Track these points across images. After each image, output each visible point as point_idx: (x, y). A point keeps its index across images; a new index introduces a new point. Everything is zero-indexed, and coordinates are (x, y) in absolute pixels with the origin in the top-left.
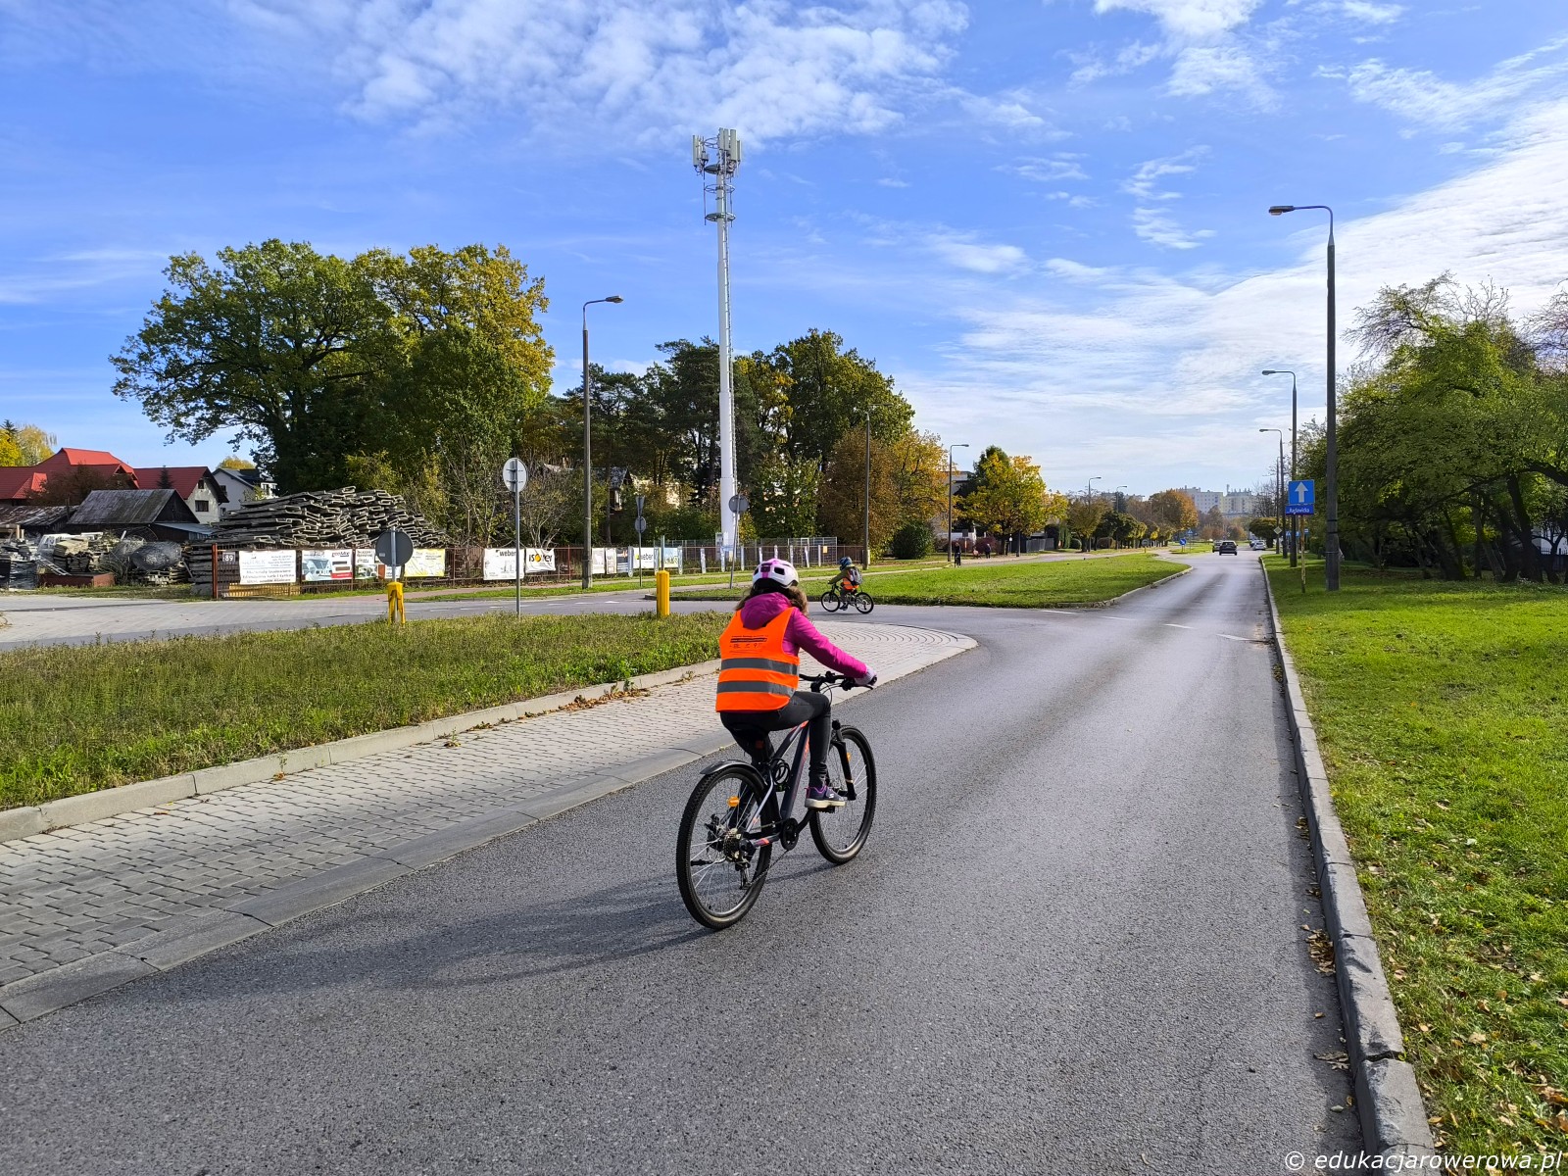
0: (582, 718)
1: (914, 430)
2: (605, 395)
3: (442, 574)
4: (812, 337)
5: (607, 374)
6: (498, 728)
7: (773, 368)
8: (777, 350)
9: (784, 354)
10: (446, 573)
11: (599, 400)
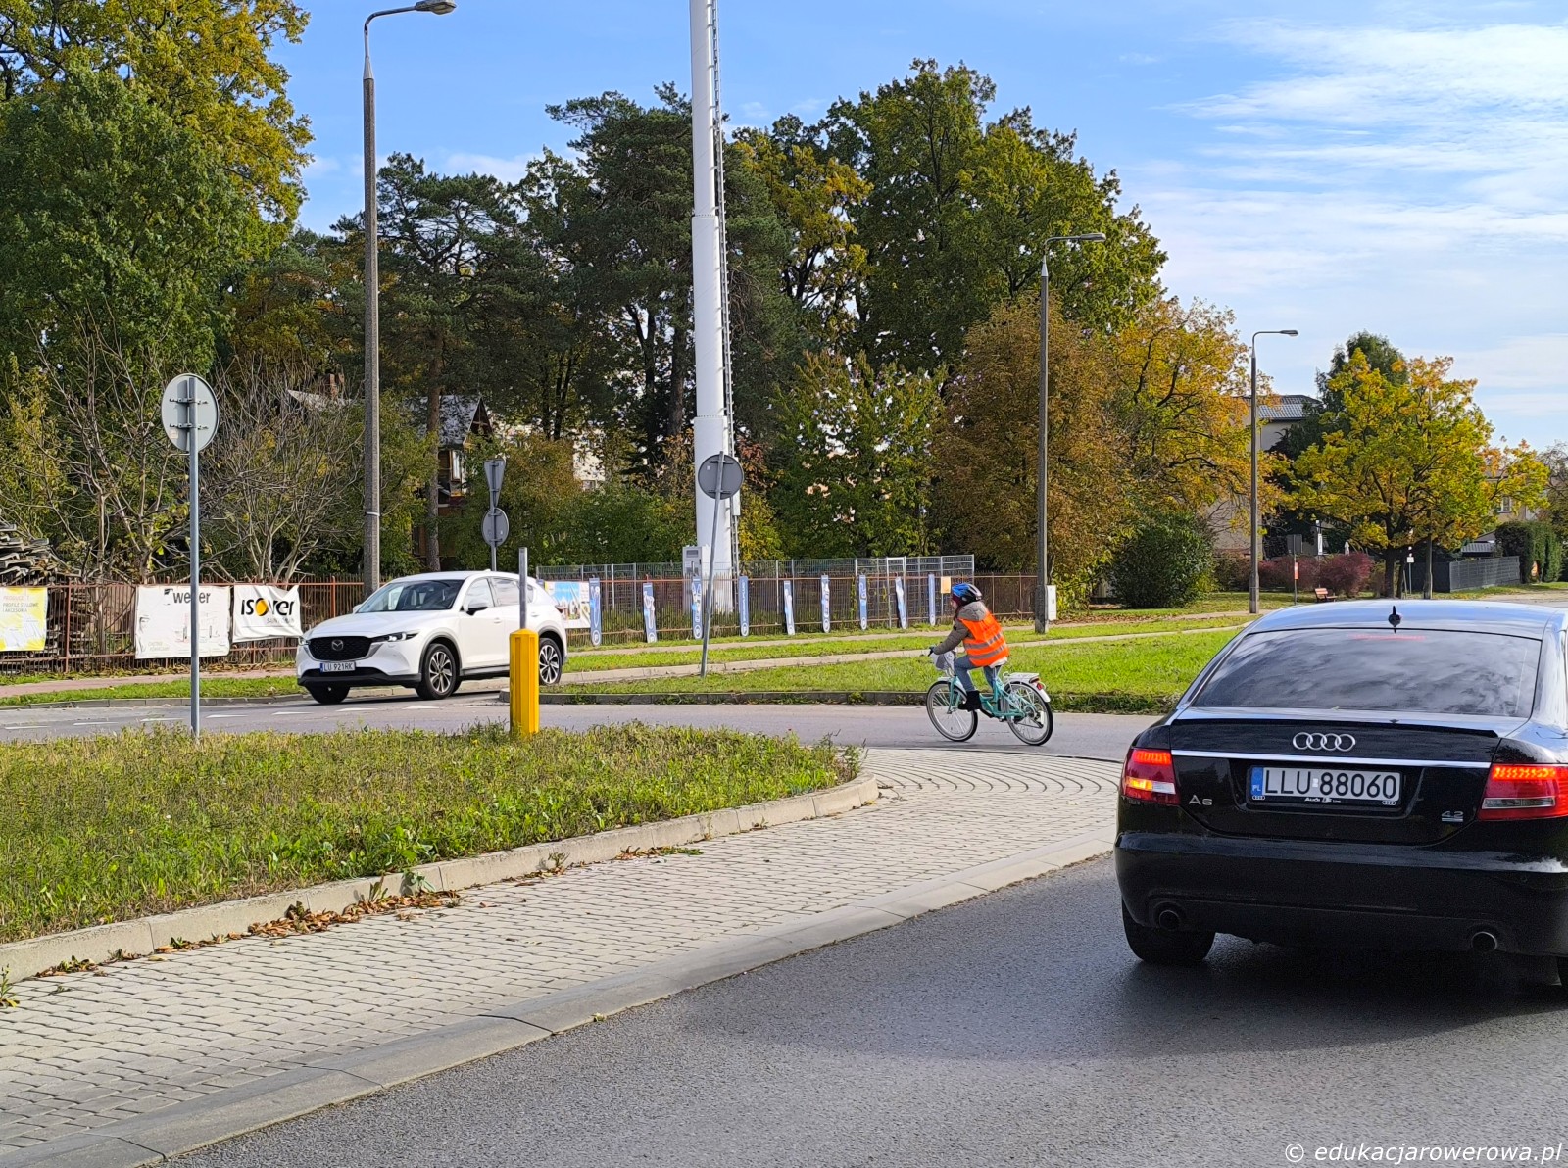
0: (297, 952)
1: (1166, 298)
2: (427, 228)
3: (39, 646)
4: (923, 79)
5: (432, 178)
6: (106, 970)
7: (822, 156)
8: (834, 112)
9: (850, 123)
10: (49, 642)
11: (414, 240)
